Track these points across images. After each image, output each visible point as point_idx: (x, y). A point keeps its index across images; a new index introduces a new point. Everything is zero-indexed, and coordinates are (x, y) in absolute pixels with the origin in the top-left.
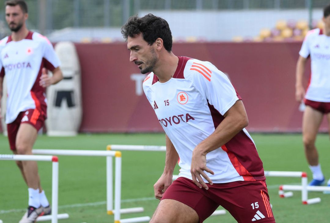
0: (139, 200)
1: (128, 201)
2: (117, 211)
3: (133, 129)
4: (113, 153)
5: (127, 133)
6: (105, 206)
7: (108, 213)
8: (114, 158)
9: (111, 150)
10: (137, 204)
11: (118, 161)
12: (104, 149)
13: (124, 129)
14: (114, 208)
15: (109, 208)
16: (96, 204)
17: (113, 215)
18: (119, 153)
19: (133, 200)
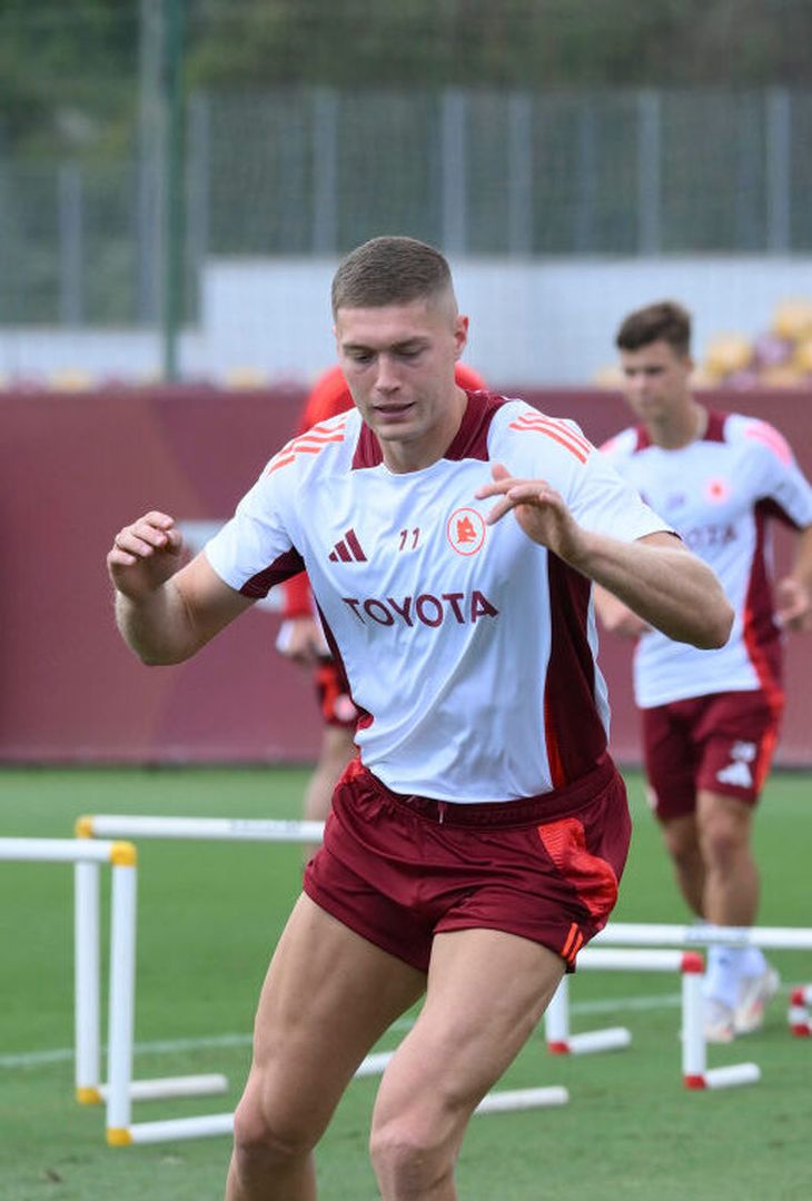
0: (208, 1042)
1: (164, 1046)
2: (119, 1092)
3: (177, 752)
4: (104, 849)
5: (153, 767)
6: (68, 1069)
7: (82, 1097)
8: (105, 870)
9: (94, 836)
10: (198, 1062)
11: (124, 883)
12: (67, 832)
13: (142, 751)
14: (103, 1076)
15: (85, 1075)
16: (28, 1060)
17: (100, 1106)
18: (126, 847)
19: (185, 1044)
